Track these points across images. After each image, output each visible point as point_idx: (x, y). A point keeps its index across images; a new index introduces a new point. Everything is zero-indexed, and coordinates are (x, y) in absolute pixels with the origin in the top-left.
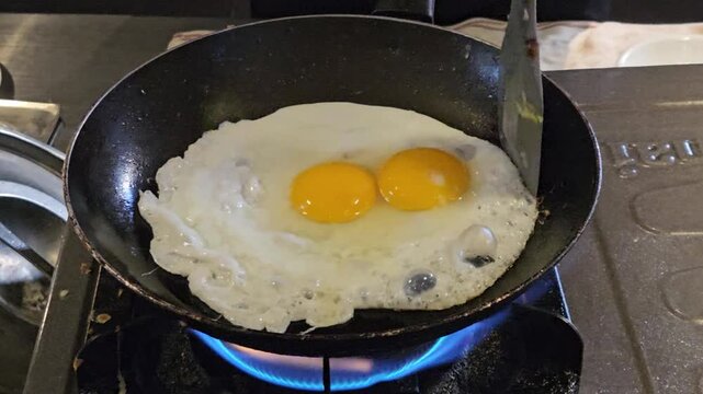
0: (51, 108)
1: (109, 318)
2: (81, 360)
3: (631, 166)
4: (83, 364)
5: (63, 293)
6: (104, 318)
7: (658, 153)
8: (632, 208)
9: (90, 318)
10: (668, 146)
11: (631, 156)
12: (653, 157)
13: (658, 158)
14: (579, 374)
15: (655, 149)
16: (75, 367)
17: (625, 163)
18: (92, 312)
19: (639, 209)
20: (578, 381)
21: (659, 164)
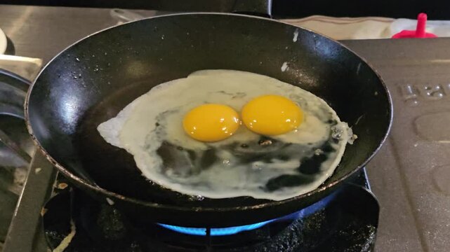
0: (37, 61)
1: (67, 186)
2: (46, 210)
3: (414, 99)
4: (47, 212)
5: (38, 170)
6: (63, 186)
7: (432, 91)
8: (414, 124)
9: (55, 185)
10: (438, 87)
11: (414, 93)
12: (428, 94)
13: (432, 94)
14: (376, 227)
15: (429, 89)
16: (42, 214)
17: (409, 97)
18: (56, 182)
19: (418, 126)
20: (376, 231)
21: (432, 98)
